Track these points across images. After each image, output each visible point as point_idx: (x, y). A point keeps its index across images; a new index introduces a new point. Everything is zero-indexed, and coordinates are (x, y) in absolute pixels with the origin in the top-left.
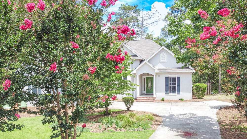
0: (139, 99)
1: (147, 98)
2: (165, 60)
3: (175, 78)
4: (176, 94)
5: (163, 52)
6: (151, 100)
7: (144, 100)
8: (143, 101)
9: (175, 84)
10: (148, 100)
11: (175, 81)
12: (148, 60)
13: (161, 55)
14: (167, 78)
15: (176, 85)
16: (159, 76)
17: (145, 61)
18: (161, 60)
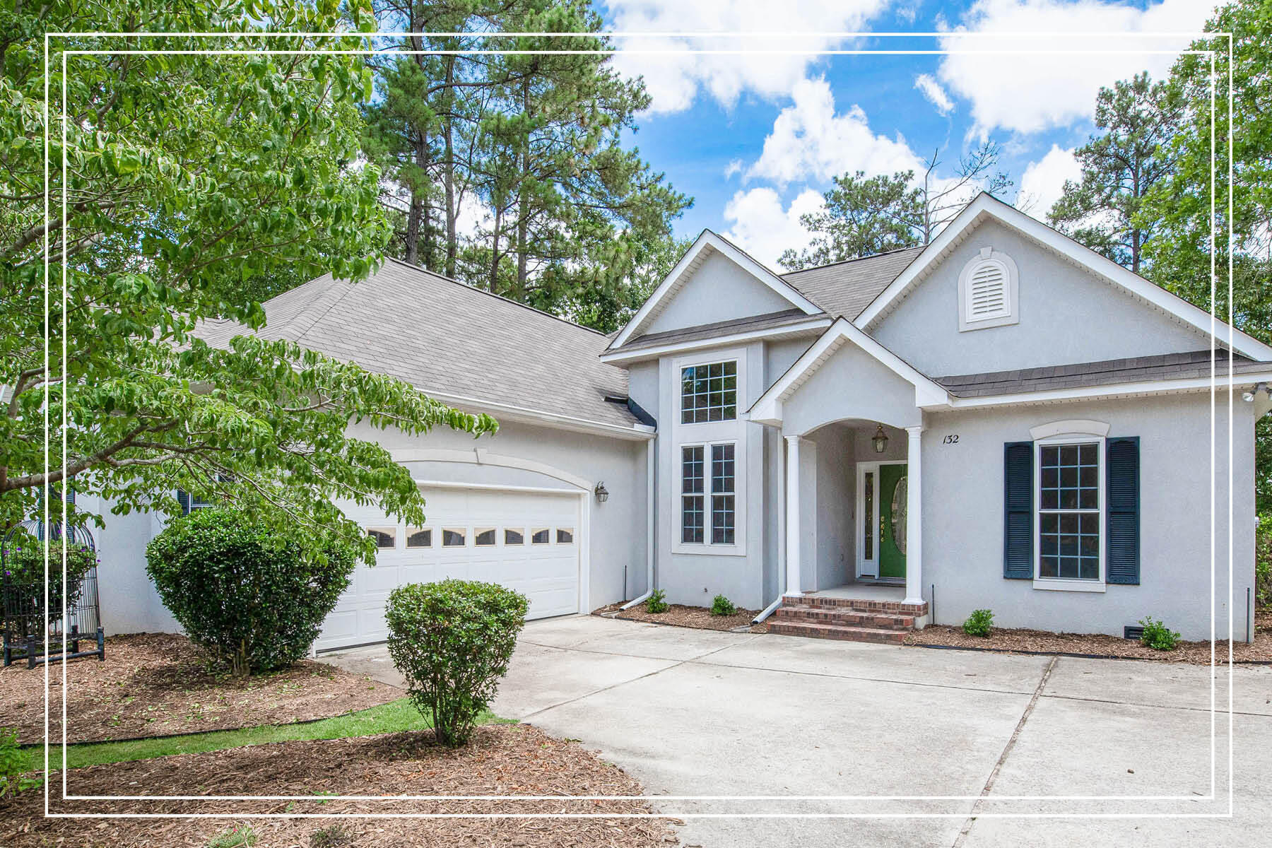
0: (796, 615)
1: (852, 604)
2: (1007, 310)
3: (1089, 452)
4: (1099, 584)
5: (985, 251)
6: (881, 627)
7: (826, 619)
8: (814, 634)
9: (1091, 500)
10: (862, 622)
11: (1091, 477)
12: (863, 322)
13: (969, 273)
14: (1017, 455)
15: (1102, 510)
16: (953, 440)
17: (842, 329)
18: (970, 316)
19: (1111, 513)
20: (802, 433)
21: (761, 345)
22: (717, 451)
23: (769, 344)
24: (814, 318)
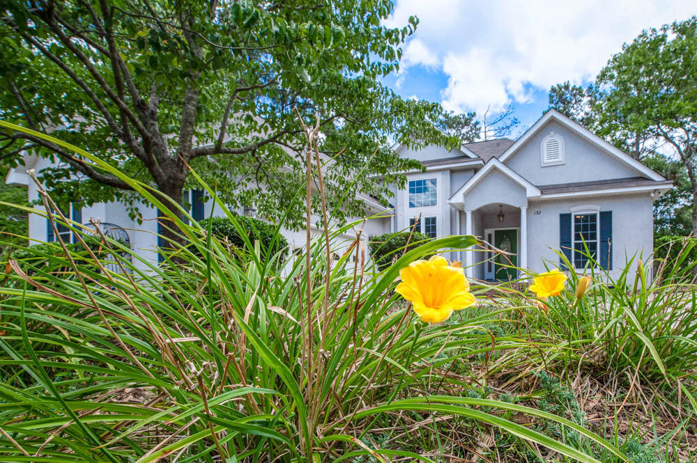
2: (561, 158)
3: (593, 217)
4: (597, 270)
5: (552, 133)
9: (594, 237)
11: (594, 227)
12: (502, 159)
13: (545, 142)
14: (565, 219)
15: (598, 240)
16: (538, 213)
17: (493, 162)
18: (546, 160)
19: (601, 242)
20: (473, 209)
21: (449, 171)
22: (427, 220)
23: (452, 171)
24: (475, 160)
